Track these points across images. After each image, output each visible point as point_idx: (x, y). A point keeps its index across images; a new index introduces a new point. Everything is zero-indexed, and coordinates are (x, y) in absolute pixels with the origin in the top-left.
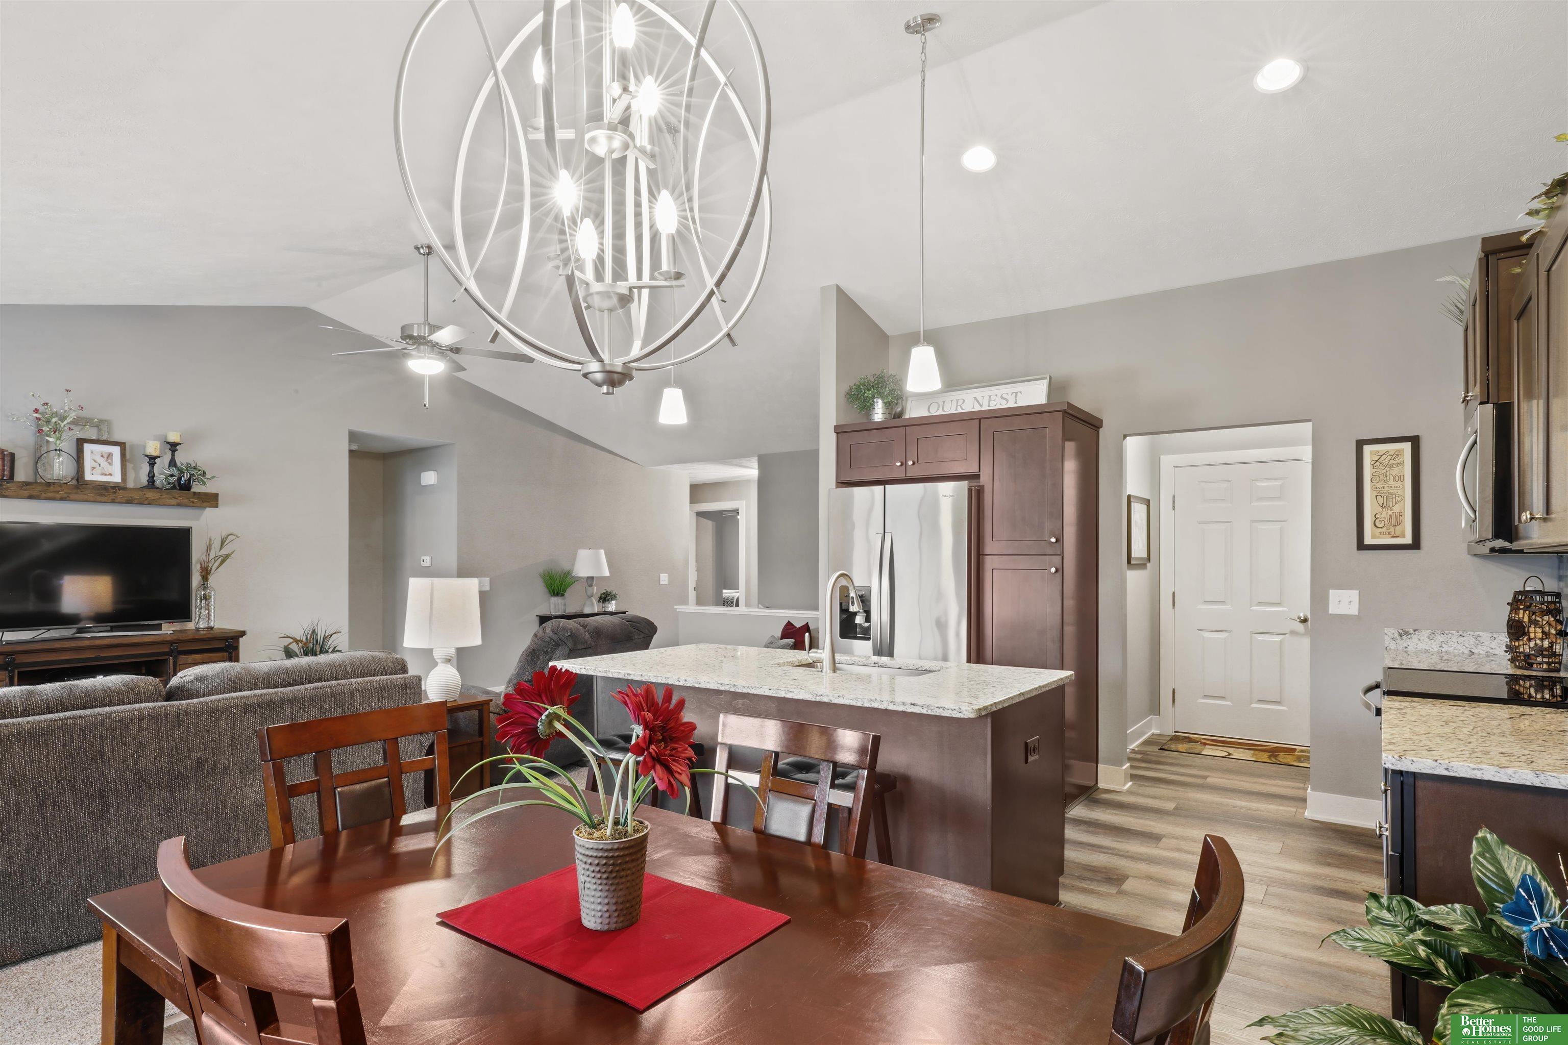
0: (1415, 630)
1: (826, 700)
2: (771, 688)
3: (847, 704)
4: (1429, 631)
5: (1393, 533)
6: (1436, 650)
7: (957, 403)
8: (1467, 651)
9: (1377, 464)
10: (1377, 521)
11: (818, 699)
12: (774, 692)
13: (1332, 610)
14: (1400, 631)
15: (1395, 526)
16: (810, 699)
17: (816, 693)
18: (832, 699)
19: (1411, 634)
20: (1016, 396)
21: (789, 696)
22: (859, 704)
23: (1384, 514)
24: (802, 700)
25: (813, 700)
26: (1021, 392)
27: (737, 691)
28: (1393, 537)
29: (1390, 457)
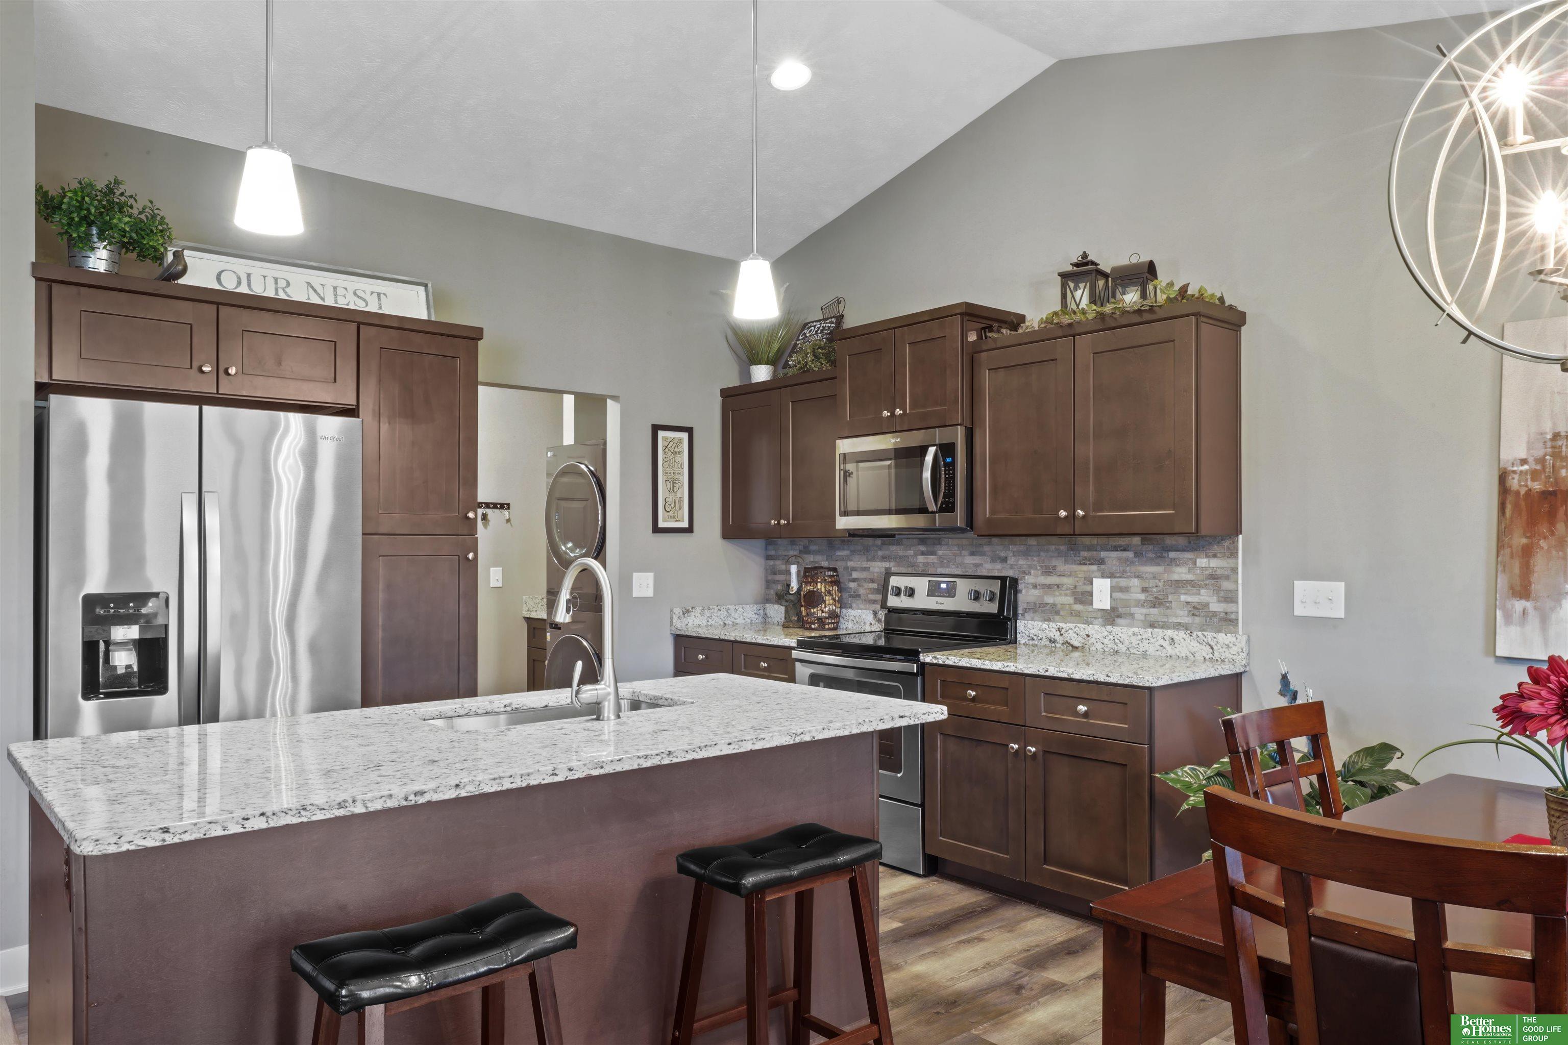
0: (693, 608)
1: (807, 738)
2: (730, 741)
3: (834, 736)
4: (701, 608)
5: (676, 517)
6: (705, 624)
7: (276, 283)
8: (722, 623)
9: (667, 450)
10: (667, 504)
11: (798, 740)
12: (737, 747)
13: (635, 594)
14: (684, 610)
15: (677, 510)
16: (787, 743)
17: (794, 732)
18: (814, 734)
19: (690, 611)
20: (379, 299)
21: (759, 746)
22: (847, 733)
23: (671, 500)
24: (777, 747)
25: (792, 742)
26: (385, 294)
27: (675, 760)
28: (676, 521)
29: (675, 444)
